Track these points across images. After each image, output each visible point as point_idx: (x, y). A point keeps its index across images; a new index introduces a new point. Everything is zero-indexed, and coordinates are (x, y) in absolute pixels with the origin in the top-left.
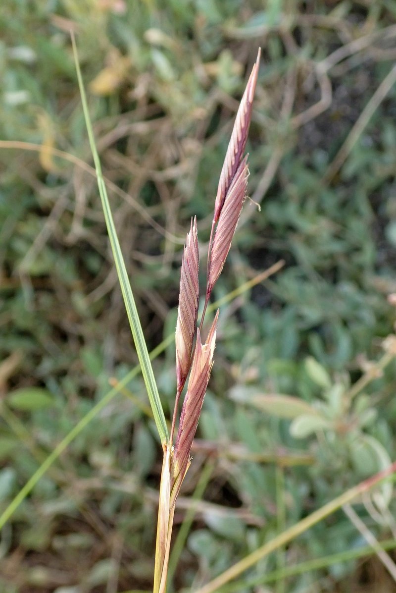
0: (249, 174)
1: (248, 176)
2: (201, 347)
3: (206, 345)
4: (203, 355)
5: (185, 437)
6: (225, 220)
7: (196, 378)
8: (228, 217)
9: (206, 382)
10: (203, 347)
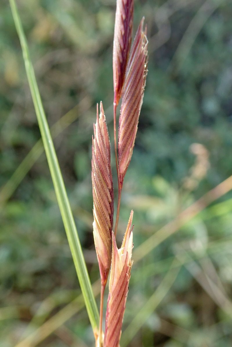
0: (148, 42)
1: (146, 45)
2: (117, 251)
3: (122, 248)
4: (120, 259)
5: (111, 334)
6: (127, 102)
7: (116, 280)
8: (130, 97)
9: (127, 282)
10: (120, 251)
